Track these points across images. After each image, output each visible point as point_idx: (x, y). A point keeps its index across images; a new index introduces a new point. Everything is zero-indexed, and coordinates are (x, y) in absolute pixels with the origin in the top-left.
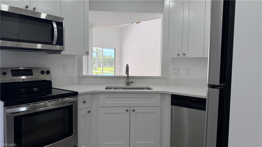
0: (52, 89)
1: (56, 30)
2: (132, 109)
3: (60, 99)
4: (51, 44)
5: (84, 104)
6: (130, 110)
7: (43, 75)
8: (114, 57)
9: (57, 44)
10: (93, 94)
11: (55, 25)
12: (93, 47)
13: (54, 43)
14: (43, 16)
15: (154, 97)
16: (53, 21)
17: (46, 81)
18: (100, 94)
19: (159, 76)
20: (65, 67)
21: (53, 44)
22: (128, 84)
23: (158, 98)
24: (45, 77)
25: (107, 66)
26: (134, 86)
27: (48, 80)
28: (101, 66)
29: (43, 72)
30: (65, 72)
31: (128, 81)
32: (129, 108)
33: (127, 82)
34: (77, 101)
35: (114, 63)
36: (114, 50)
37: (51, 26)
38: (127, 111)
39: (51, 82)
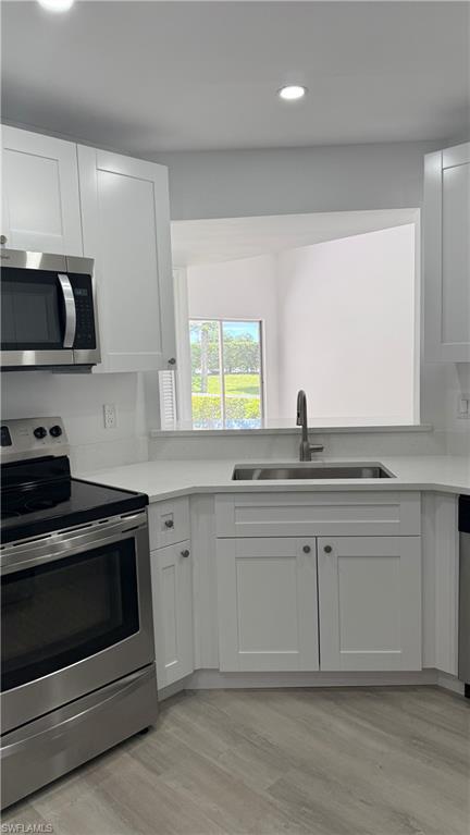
0: (72, 482)
1: (69, 299)
2: (322, 543)
3: (96, 524)
4: (60, 346)
5: (171, 530)
6: (318, 549)
7: (40, 442)
8: (257, 340)
9: (77, 345)
10: (194, 496)
11: (66, 286)
12: (191, 322)
13: (69, 343)
14: (33, 262)
15: (397, 505)
16: (63, 273)
17: (51, 458)
18: (217, 497)
19: (412, 424)
20: (107, 407)
21: (65, 346)
22: (306, 454)
23: (413, 506)
24: (50, 447)
25: (237, 370)
26: (327, 461)
27: (57, 454)
28: (217, 373)
29: (40, 433)
30: (108, 425)
31: (305, 444)
32: (311, 543)
33: (302, 448)
34: (147, 523)
35: (259, 360)
36: (258, 324)
37: (54, 288)
38: (307, 550)
39: (67, 460)
